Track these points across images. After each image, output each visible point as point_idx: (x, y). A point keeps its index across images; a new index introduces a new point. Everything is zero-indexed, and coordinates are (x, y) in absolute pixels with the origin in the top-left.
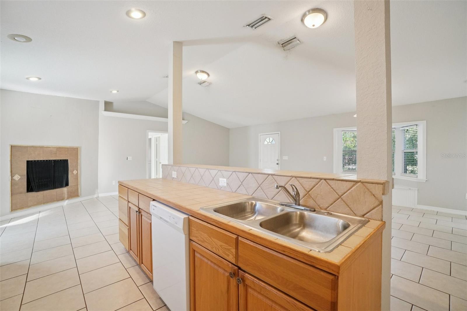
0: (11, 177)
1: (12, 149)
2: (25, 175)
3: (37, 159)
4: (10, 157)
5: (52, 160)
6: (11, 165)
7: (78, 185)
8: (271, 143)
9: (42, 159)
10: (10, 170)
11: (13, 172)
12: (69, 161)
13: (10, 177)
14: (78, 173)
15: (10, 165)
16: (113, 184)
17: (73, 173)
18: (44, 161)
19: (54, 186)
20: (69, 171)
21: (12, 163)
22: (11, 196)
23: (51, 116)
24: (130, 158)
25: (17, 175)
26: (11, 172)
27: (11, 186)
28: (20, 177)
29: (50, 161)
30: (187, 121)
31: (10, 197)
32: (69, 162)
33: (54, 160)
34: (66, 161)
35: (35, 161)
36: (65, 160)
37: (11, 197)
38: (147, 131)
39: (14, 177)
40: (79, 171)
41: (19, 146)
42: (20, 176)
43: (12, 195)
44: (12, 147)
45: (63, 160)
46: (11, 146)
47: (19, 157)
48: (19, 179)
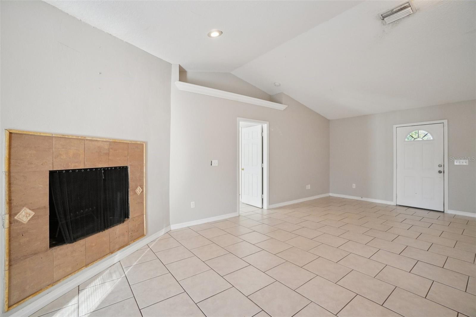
0: (10, 216)
1: (13, 142)
2: (45, 207)
3: (72, 167)
4: (7, 161)
5: (101, 168)
6: (10, 184)
7: (143, 215)
8: (422, 138)
9: (82, 167)
10: (7, 198)
11: (14, 203)
12: (129, 170)
13: (7, 216)
14: (143, 191)
15: (7, 185)
16: (192, 207)
17: (135, 193)
18: (86, 170)
19: (105, 223)
20: (129, 189)
21: (12, 179)
22: (7, 268)
23: (100, 73)
24: (215, 163)
25: (25, 208)
26: (10, 202)
27: (10, 240)
28: (32, 213)
29: (97, 170)
30: (287, 106)
31: (5, 270)
32: (129, 172)
33: (104, 169)
34: (125, 169)
35: (67, 171)
36: (123, 167)
37: (7, 272)
38: (238, 118)
39: (16, 214)
40: (144, 187)
41: (31, 135)
42: (33, 210)
43: (10, 265)
44: (13, 135)
45: (120, 167)
46: (10, 133)
47: (31, 164)
48: (32, 217)
